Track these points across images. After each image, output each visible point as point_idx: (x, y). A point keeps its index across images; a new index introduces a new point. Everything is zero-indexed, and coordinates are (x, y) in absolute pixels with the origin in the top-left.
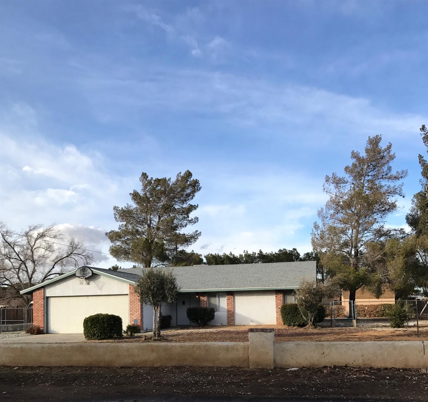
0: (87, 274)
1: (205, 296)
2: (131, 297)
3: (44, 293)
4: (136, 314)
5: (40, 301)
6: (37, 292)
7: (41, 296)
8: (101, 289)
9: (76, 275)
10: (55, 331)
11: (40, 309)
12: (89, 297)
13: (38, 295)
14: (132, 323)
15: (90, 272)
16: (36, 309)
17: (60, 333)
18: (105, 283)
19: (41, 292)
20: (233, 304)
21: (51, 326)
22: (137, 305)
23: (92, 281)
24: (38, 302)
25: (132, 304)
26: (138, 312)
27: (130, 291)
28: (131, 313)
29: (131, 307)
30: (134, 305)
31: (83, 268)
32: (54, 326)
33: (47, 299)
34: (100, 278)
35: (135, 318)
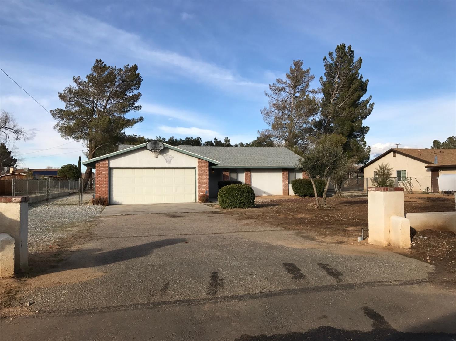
0: (159, 147)
1: (227, 172)
2: (199, 170)
3: (108, 164)
4: (204, 186)
5: (104, 172)
6: (101, 163)
7: (105, 167)
8: (169, 162)
9: (147, 148)
10: (118, 202)
11: (104, 180)
12: (156, 170)
13: (102, 166)
14: (200, 194)
15: (161, 145)
16: (99, 180)
17: (124, 204)
18: (174, 157)
19: (105, 163)
20: (249, 179)
21: (113, 197)
22: (205, 178)
23: (160, 154)
24: (102, 173)
25: (200, 176)
26: (207, 184)
27: (199, 165)
28: (199, 185)
29: (200, 179)
30: (202, 178)
31: (154, 142)
32: (116, 197)
33: (111, 170)
34: (169, 152)
35: (203, 190)
